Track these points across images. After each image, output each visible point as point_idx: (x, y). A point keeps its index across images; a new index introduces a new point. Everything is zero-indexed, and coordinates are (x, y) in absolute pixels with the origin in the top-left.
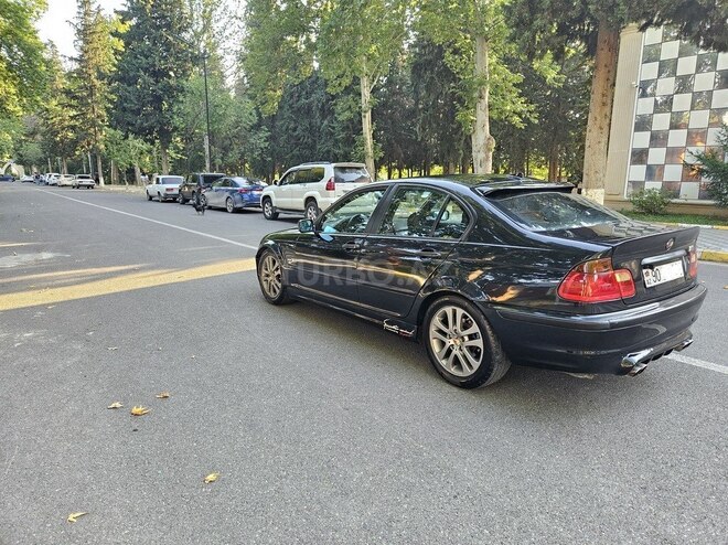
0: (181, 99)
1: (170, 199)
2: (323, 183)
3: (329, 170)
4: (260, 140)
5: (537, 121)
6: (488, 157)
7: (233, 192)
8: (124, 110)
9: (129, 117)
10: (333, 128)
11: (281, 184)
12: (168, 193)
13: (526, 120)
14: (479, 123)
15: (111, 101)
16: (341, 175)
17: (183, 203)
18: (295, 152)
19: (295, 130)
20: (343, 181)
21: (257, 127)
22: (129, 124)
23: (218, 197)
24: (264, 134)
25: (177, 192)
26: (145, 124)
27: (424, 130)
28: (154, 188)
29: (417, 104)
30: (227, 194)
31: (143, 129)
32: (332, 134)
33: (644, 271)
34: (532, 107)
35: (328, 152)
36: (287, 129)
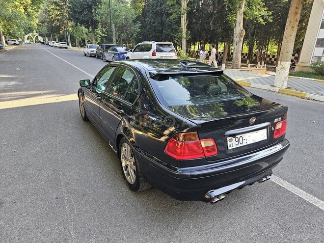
0: (99, 7)
1: (91, 56)
2: (151, 52)
3: (154, 45)
4: (137, 28)
5: (271, 21)
6: (240, 40)
7: (115, 54)
8: (75, 12)
9: (77, 15)
10: (171, 22)
11: (134, 51)
12: (92, 53)
13: (265, 20)
14: (238, 22)
15: (69, 7)
16: (161, 48)
17: (98, 58)
19: (154, 23)
20: (162, 51)
21: (134, 21)
22: (77, 19)
23: (110, 56)
24: (138, 25)
25: (95, 52)
26: (84, 19)
27: (214, 24)
28: (87, 50)
29: (214, 10)
30: (113, 55)
31: (84, 22)
32: (171, 25)
33: (228, 139)
34: (270, 13)
36: (150, 22)
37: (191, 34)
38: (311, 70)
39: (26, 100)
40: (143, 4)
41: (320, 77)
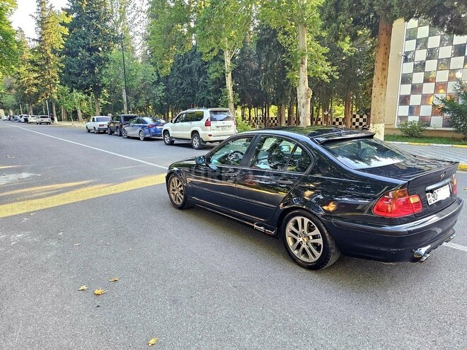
0: (107, 66)
1: (101, 132)
2: (203, 122)
3: (207, 113)
4: (159, 91)
5: (338, 78)
6: (307, 101)
7: (143, 127)
8: (70, 73)
9: (73, 78)
10: (207, 83)
11: (175, 122)
12: (101, 127)
13: (331, 77)
14: (301, 80)
15: (61, 68)
16: (214, 116)
17: (111, 134)
18: (182, 99)
19: (181, 84)
20: (215, 120)
21: (157, 83)
22: (73, 82)
23: (134, 130)
24: (161, 87)
25: (107, 127)
26: (84, 83)
27: (265, 83)
28: (91, 125)
29: (260, 66)
30: (140, 129)
31: (83, 86)
32: (206, 87)
33: (427, 194)
34: (335, 68)
35: (204, 98)
36: (176, 84)
37: (239, 97)
38: (399, 133)
39: (67, 194)
40: (171, 61)
41: (413, 139)
